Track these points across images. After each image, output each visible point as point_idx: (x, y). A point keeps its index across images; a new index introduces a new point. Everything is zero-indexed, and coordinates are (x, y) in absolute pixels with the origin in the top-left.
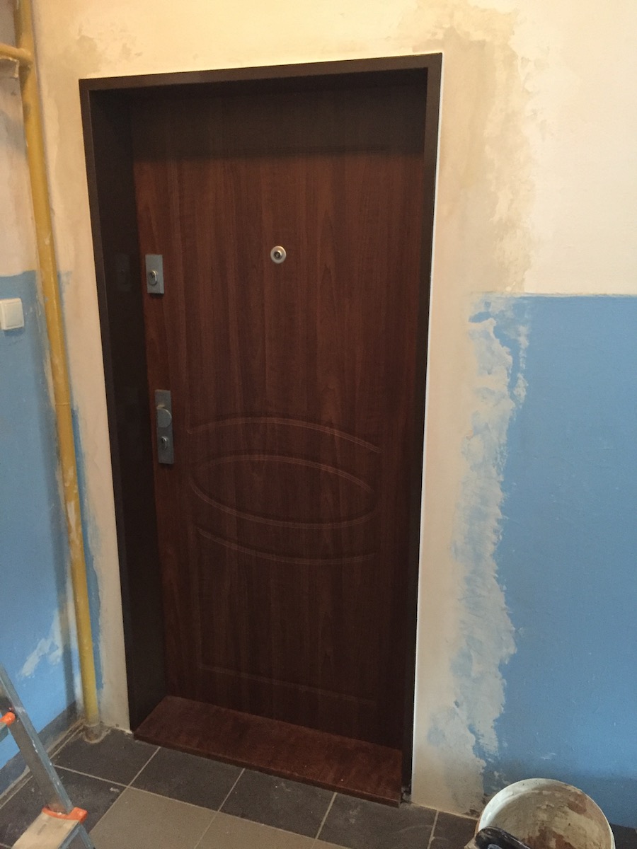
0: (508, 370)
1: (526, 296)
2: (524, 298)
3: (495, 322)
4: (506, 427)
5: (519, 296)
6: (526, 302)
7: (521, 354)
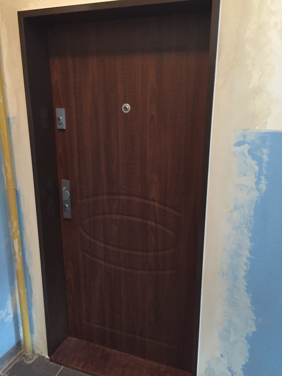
0: (256, 174)
1: (268, 131)
2: (267, 133)
3: (248, 147)
4: (253, 206)
5: (264, 132)
6: (267, 135)
7: (264, 165)
